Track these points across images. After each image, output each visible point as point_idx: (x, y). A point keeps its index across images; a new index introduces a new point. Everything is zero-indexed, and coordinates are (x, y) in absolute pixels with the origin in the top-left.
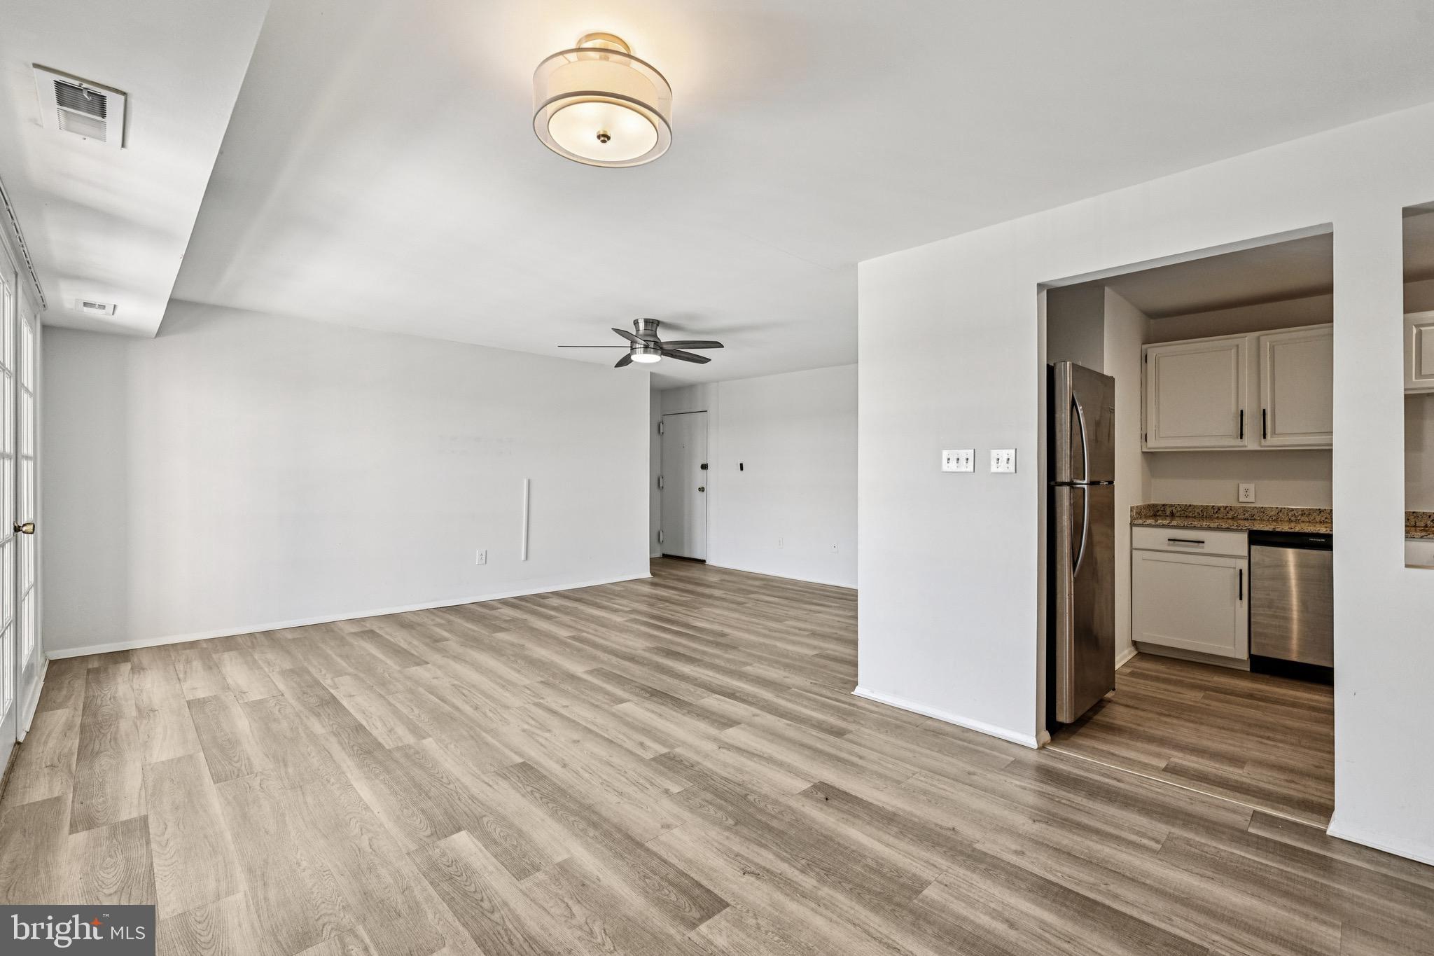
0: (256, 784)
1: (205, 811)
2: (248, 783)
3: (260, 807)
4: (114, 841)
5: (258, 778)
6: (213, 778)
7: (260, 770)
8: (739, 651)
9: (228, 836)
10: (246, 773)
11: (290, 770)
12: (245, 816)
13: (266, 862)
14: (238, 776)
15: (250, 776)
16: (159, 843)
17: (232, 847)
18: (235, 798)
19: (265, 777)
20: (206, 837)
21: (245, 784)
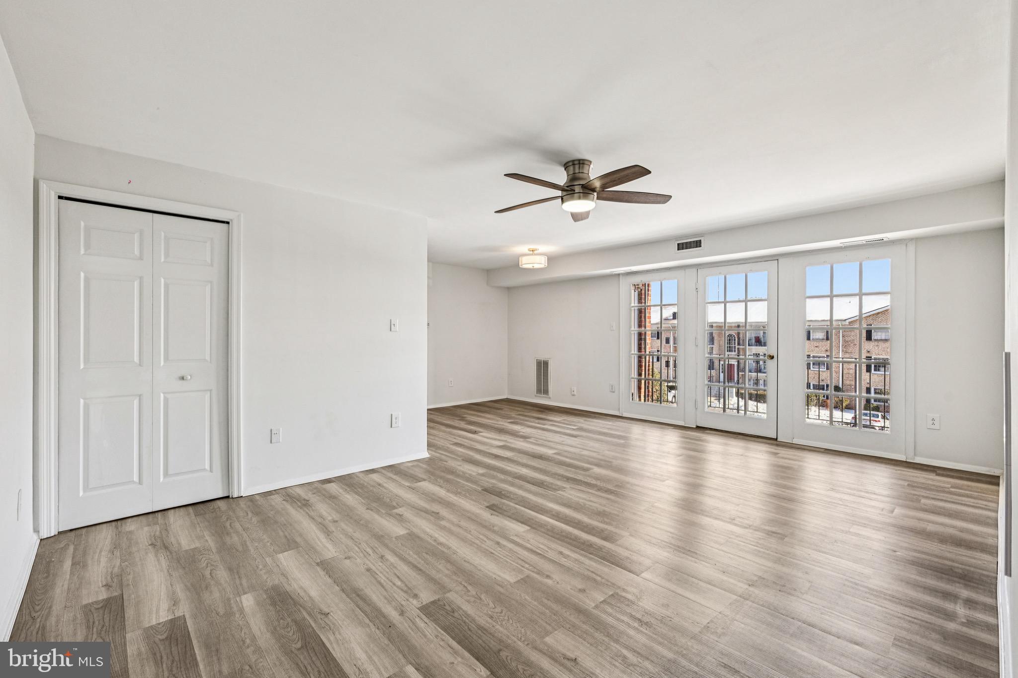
8: (482, 487)
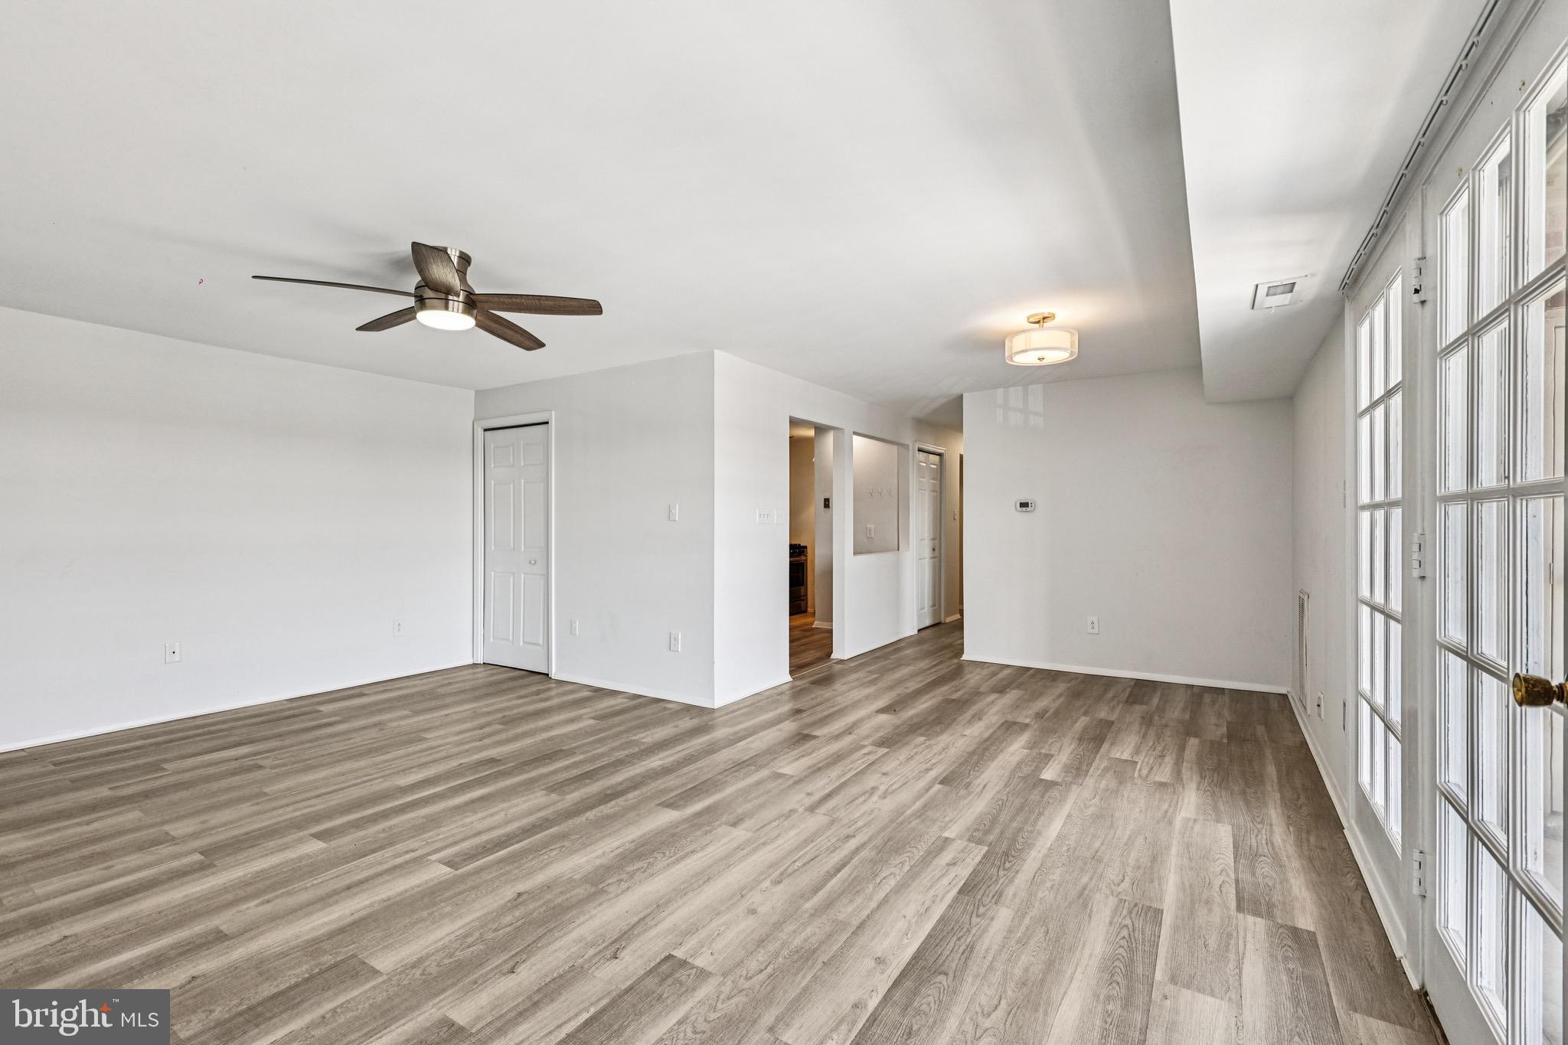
0: (1126, 885)
1: (1183, 883)
2: (1132, 889)
3: (1137, 860)
4: (1267, 899)
5: (1120, 889)
6: (1161, 919)
7: (1111, 897)
9: (1174, 850)
10: (1127, 903)
11: (1085, 879)
12: (1154, 859)
13: (1158, 822)
14: (1136, 905)
15: (1124, 898)
16: (1228, 875)
17: (1175, 842)
18: (1152, 881)
19: (1112, 885)
20: (1190, 859)
21: (1134, 891)
